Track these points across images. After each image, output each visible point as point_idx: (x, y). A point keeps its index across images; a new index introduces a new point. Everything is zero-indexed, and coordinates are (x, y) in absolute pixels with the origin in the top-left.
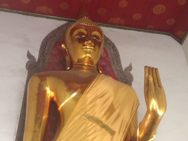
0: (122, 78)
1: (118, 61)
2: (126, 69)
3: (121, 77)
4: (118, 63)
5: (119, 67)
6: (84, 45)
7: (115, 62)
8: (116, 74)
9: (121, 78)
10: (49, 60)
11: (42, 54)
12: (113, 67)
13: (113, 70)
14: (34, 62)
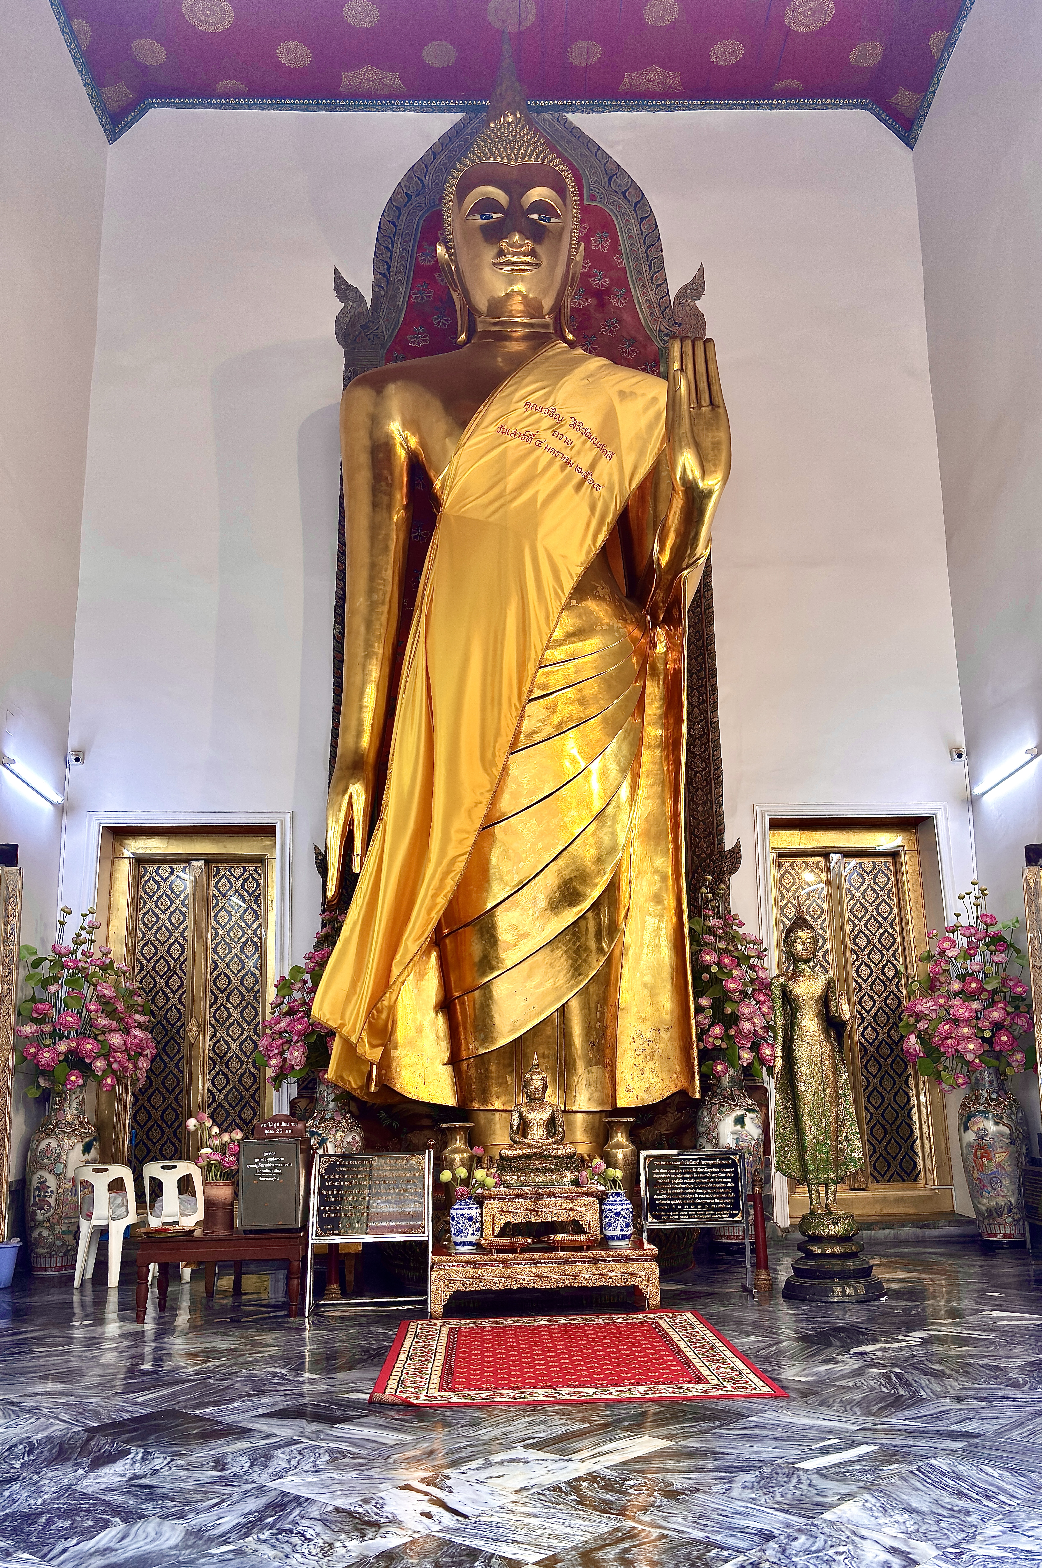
0: (666, 331)
1: (656, 265)
2: (683, 293)
3: (662, 327)
4: (653, 271)
5: (658, 286)
6: (501, 253)
7: (645, 268)
8: (643, 321)
9: (660, 331)
10: (410, 297)
11: (384, 275)
12: (636, 292)
13: (636, 302)
14: (360, 310)
